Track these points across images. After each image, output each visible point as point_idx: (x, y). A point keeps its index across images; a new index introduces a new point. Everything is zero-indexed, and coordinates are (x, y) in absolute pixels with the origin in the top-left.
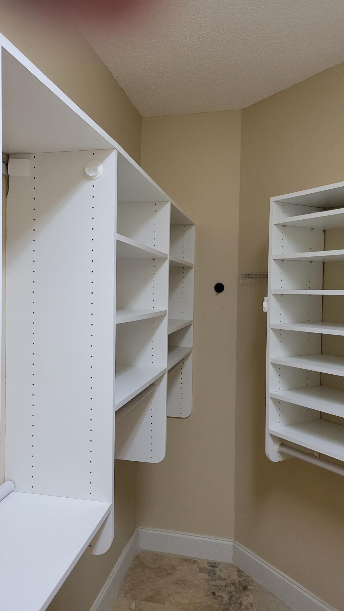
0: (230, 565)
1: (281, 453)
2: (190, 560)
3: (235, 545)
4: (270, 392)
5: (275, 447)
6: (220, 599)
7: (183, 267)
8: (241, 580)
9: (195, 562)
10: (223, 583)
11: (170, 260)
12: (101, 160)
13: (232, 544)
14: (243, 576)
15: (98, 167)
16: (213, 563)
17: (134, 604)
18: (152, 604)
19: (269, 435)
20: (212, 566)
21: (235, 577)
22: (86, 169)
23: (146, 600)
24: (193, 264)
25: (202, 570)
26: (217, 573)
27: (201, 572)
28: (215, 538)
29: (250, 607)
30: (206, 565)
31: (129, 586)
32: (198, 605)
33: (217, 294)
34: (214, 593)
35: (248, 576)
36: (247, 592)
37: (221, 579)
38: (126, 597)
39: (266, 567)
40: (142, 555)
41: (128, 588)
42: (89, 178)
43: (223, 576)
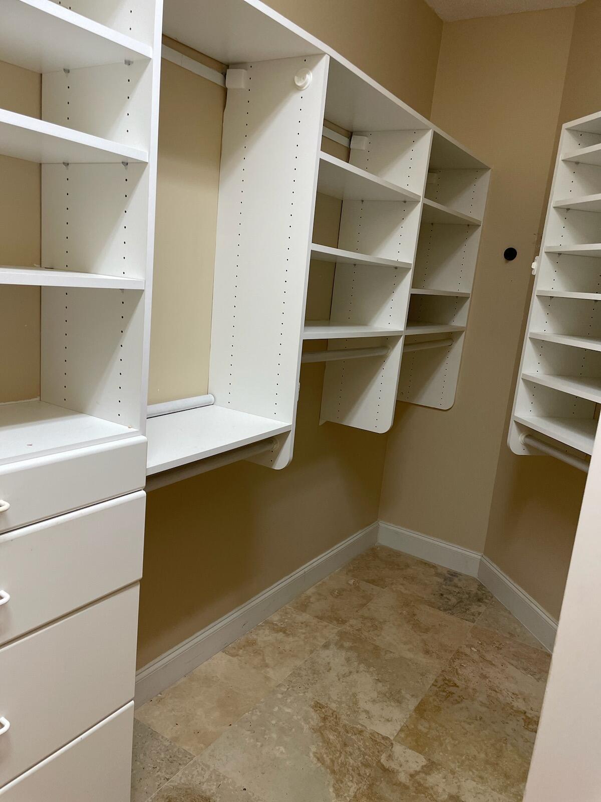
0: (474, 579)
1: (526, 445)
2: (429, 565)
3: (483, 559)
4: (522, 372)
5: (520, 437)
6: (446, 600)
7: (468, 225)
8: (479, 592)
9: (434, 567)
10: (457, 590)
11: (424, 204)
12: (311, 67)
13: (480, 557)
14: (483, 590)
15: (307, 75)
16: (454, 573)
17: (352, 581)
18: (371, 585)
19: (514, 422)
20: (452, 575)
21: (474, 589)
22: (296, 78)
23: (368, 581)
24: (480, 222)
25: (438, 574)
26: (455, 581)
27: (436, 576)
28: (462, 548)
29: (477, 615)
30: (445, 572)
31: (354, 567)
32: (419, 598)
33: (507, 262)
34: (442, 595)
35: (489, 592)
36: (481, 603)
37: (456, 586)
38: (347, 574)
39: (509, 584)
40: (379, 548)
41: (352, 568)
42: (299, 89)
43: (460, 584)
